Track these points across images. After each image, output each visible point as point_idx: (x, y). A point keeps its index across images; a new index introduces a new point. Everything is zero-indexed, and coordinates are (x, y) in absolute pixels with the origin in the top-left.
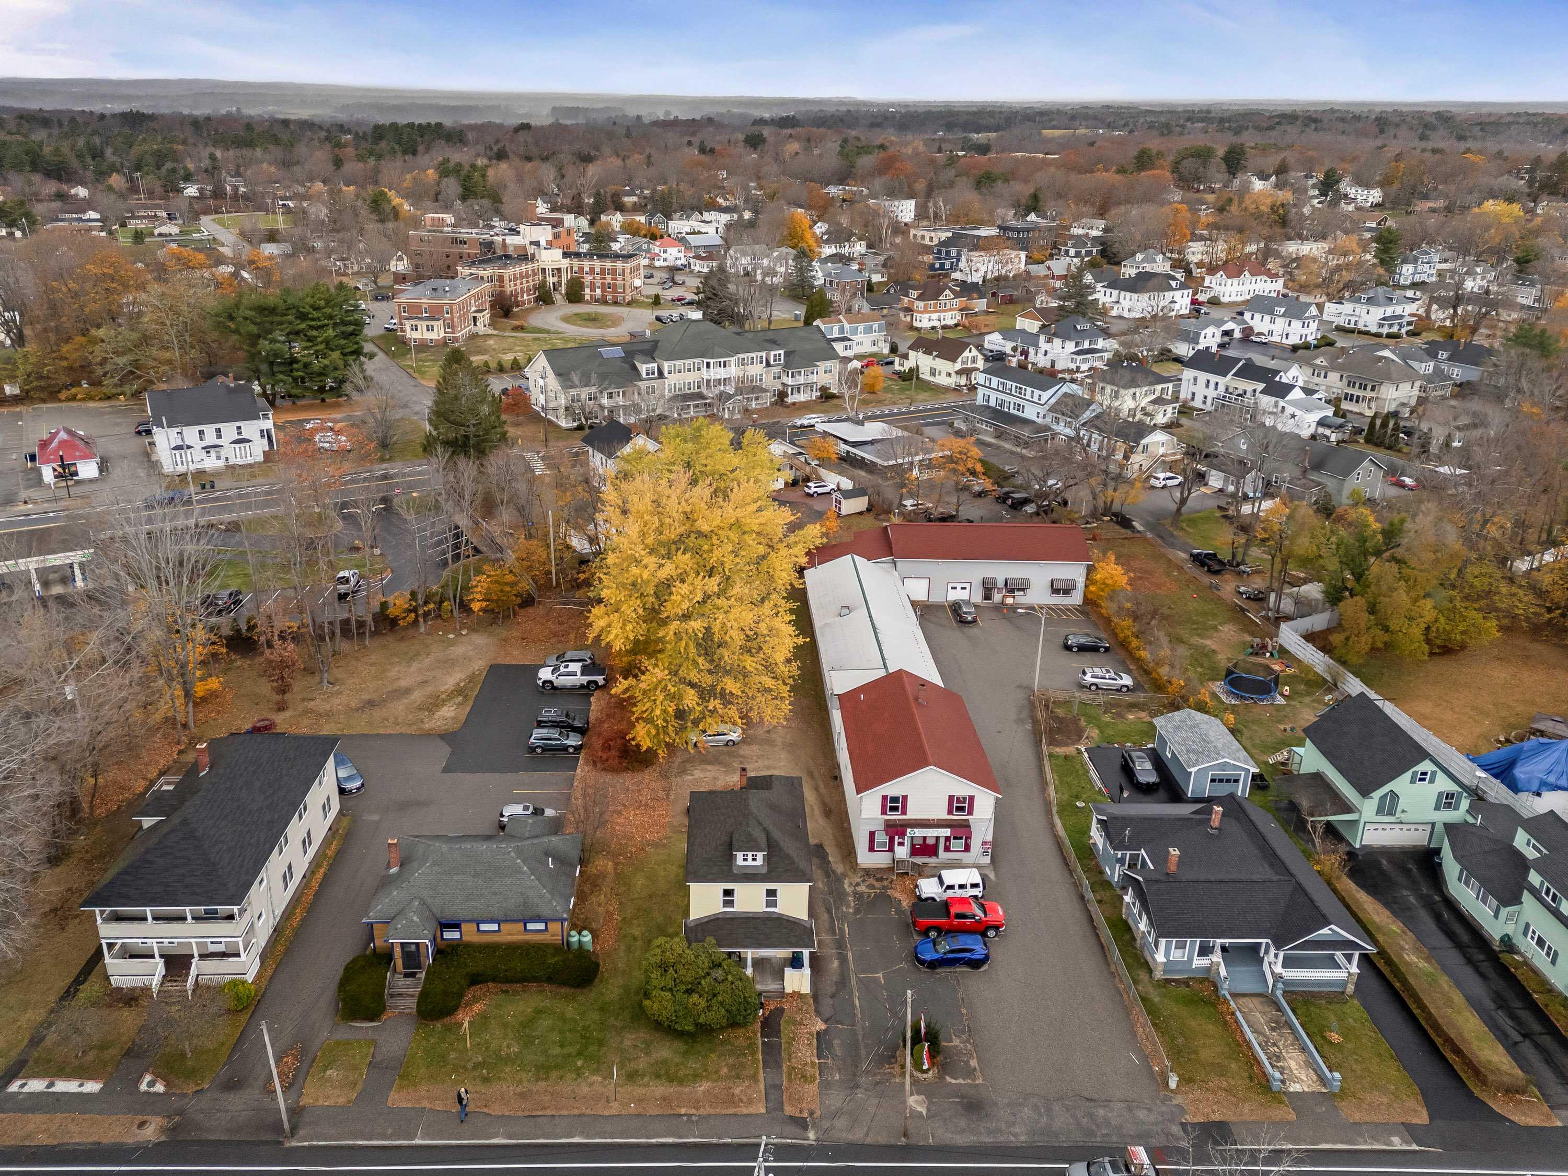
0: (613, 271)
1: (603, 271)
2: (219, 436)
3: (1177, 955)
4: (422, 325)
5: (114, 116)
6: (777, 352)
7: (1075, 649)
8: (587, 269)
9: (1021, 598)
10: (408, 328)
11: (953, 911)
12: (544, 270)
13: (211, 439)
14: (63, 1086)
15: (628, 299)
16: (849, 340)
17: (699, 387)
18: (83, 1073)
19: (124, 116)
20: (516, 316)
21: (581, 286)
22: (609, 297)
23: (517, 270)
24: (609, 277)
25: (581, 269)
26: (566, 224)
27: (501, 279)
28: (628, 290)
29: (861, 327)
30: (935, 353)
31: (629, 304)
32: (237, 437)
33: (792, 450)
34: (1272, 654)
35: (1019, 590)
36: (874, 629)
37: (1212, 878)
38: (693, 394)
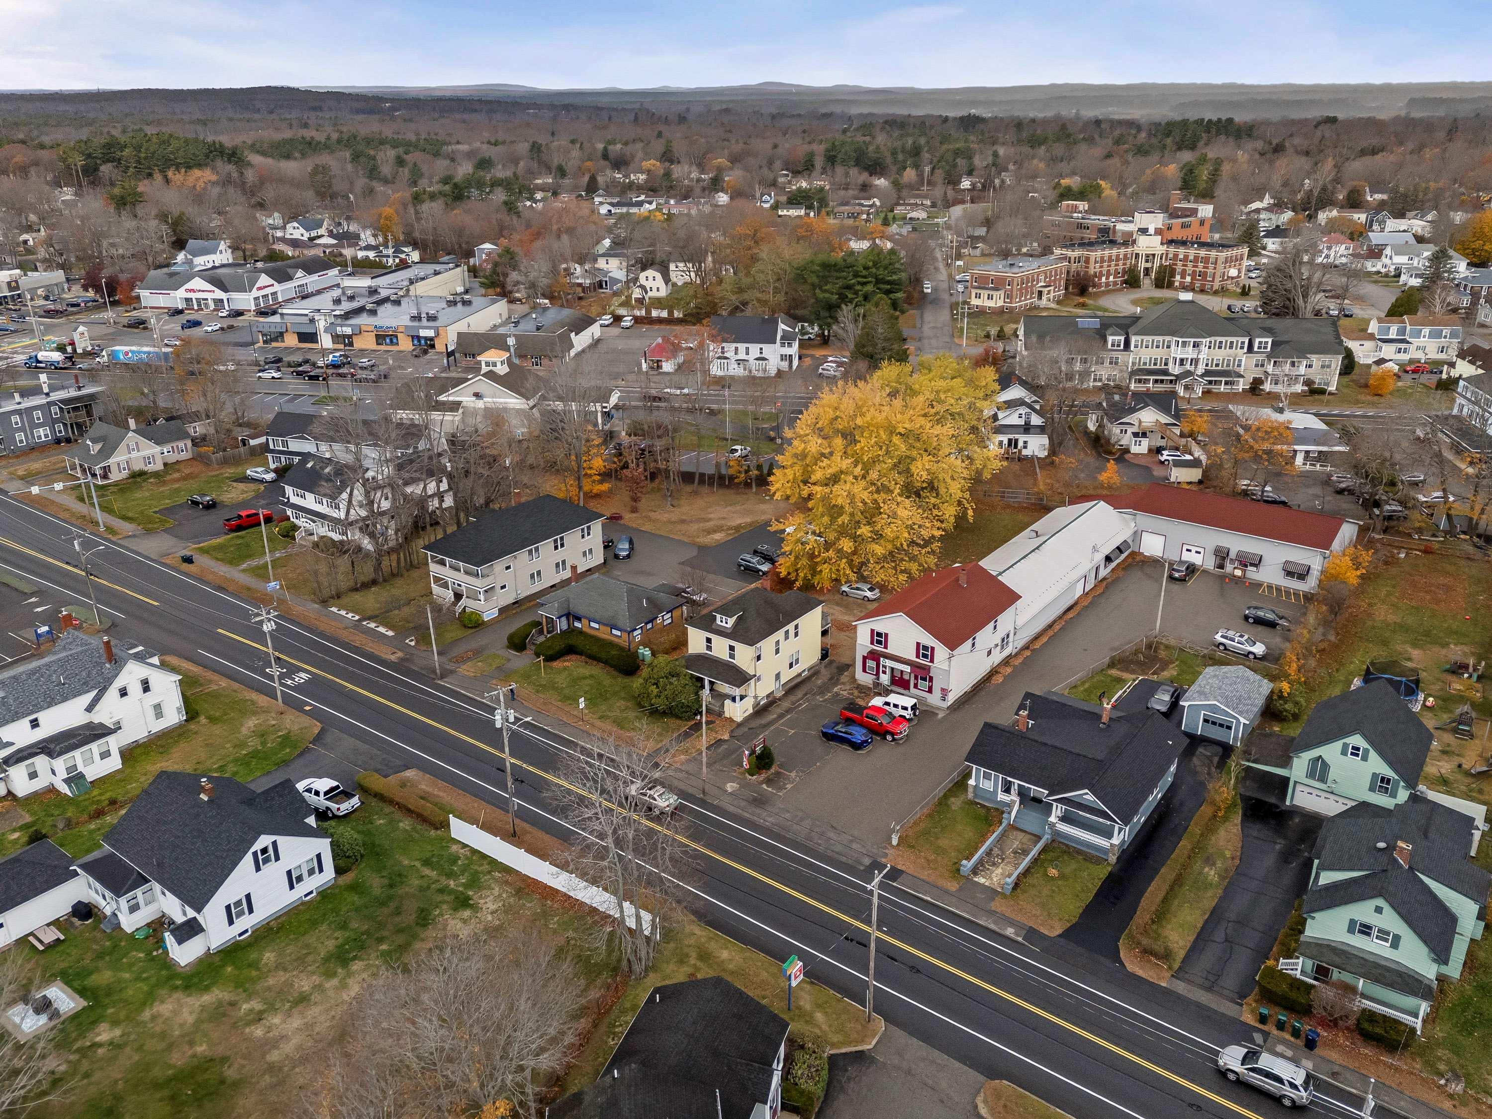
0: (1206, 260)
1: (1196, 259)
2: (747, 353)
3: (988, 785)
4: (985, 294)
5: (955, 119)
6: (1264, 340)
7: (1251, 620)
8: (1181, 256)
9: (1252, 573)
10: (973, 295)
11: (865, 712)
12: (1137, 255)
13: (742, 355)
14: (382, 629)
15: (1216, 285)
16: (1408, 342)
17: (1166, 364)
18: (390, 627)
19: (962, 119)
20: (1090, 295)
21: (1173, 273)
22: (1197, 285)
23: (1107, 253)
24: (1201, 265)
25: (1176, 256)
26: (1199, 215)
27: (1087, 261)
28: (1218, 279)
29: (1426, 331)
30: (1479, 363)
31: (1216, 293)
32: (759, 355)
33: (1164, 419)
34: (1470, 676)
35: (1252, 565)
36: (1037, 548)
37: (1049, 743)
38: (1147, 370)
